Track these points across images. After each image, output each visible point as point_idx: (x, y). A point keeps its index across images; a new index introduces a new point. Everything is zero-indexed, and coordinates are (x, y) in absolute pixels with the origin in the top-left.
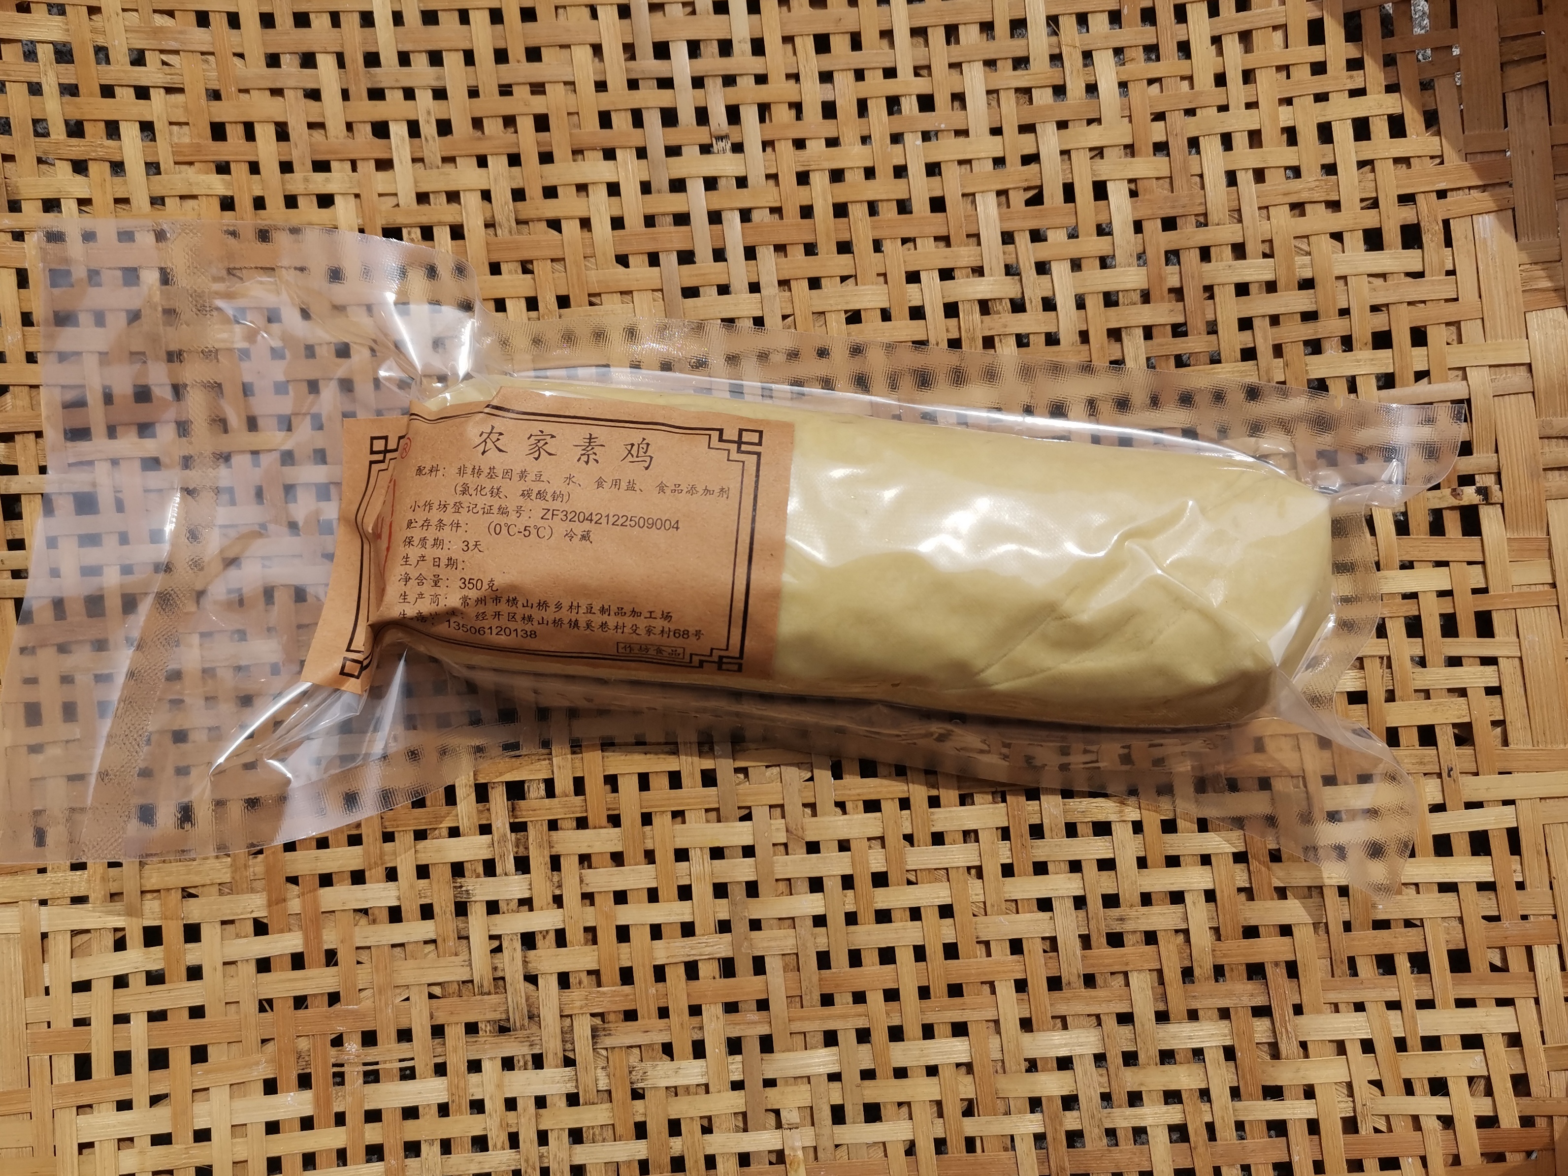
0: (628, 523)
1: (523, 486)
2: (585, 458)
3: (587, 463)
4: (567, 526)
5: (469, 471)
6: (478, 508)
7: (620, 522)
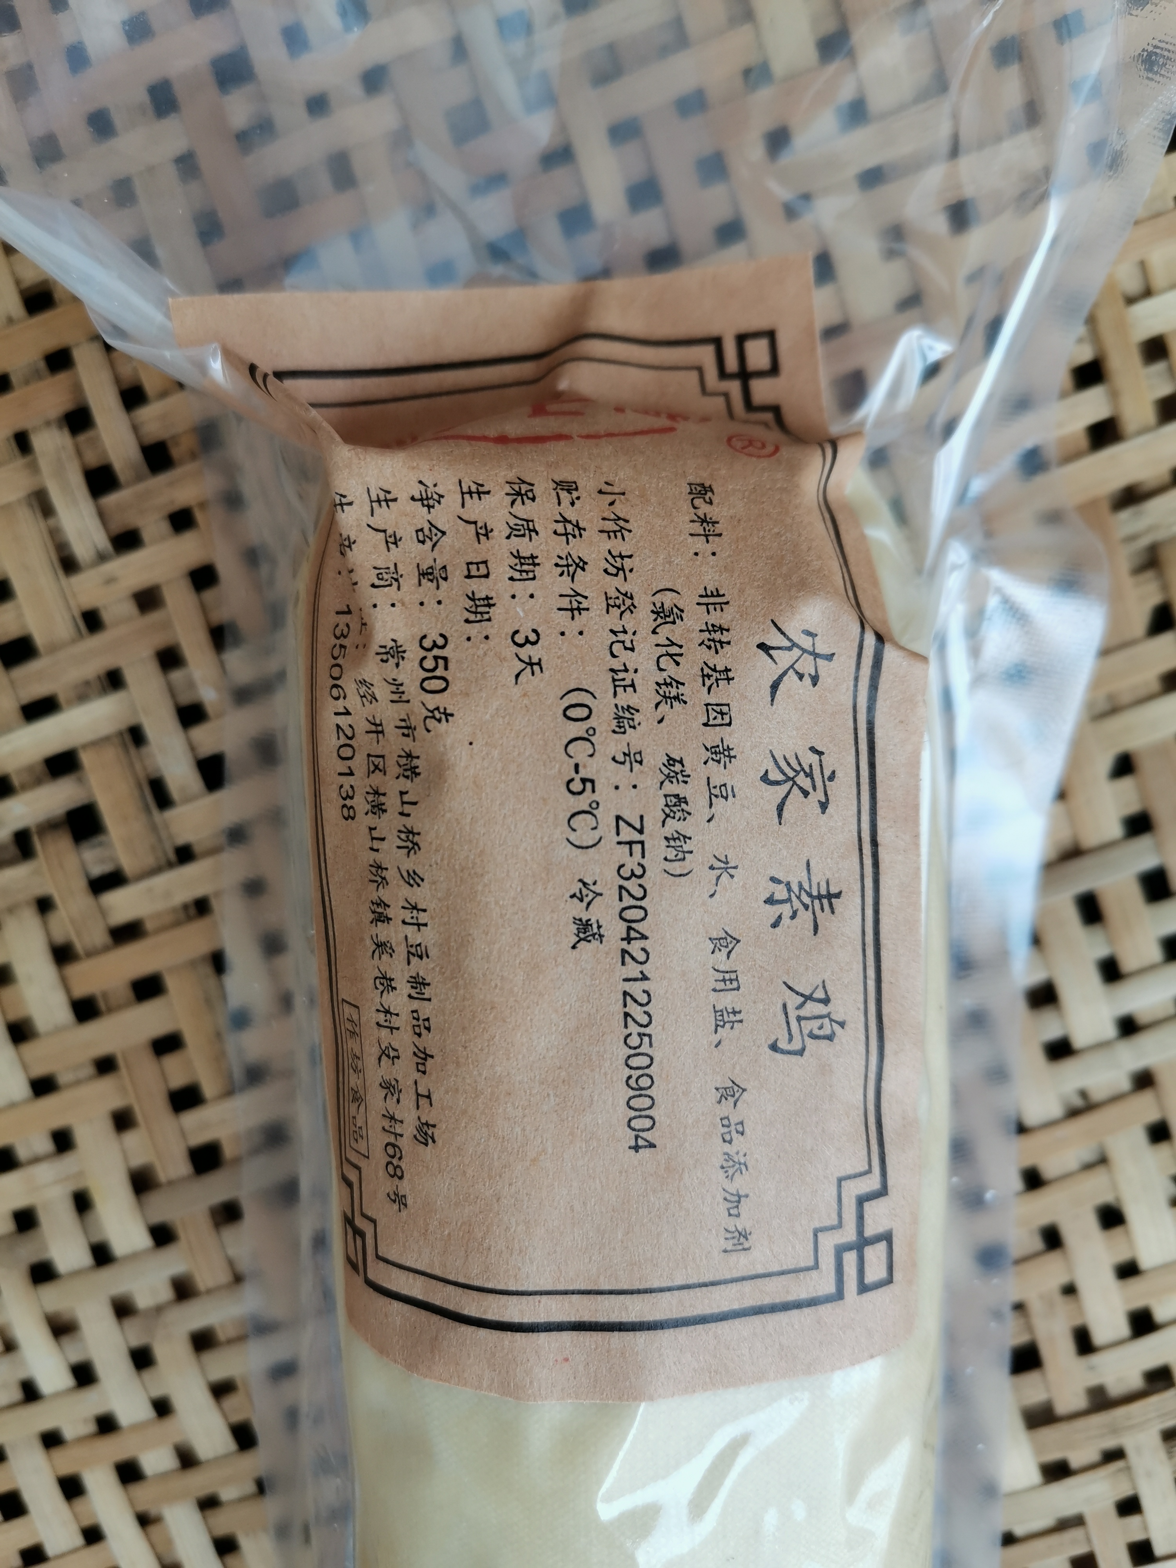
0: (633, 1028)
1: (694, 759)
2: (781, 893)
3: (770, 901)
4: (608, 883)
5: (715, 618)
6: (625, 657)
7: (632, 1008)
